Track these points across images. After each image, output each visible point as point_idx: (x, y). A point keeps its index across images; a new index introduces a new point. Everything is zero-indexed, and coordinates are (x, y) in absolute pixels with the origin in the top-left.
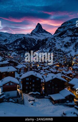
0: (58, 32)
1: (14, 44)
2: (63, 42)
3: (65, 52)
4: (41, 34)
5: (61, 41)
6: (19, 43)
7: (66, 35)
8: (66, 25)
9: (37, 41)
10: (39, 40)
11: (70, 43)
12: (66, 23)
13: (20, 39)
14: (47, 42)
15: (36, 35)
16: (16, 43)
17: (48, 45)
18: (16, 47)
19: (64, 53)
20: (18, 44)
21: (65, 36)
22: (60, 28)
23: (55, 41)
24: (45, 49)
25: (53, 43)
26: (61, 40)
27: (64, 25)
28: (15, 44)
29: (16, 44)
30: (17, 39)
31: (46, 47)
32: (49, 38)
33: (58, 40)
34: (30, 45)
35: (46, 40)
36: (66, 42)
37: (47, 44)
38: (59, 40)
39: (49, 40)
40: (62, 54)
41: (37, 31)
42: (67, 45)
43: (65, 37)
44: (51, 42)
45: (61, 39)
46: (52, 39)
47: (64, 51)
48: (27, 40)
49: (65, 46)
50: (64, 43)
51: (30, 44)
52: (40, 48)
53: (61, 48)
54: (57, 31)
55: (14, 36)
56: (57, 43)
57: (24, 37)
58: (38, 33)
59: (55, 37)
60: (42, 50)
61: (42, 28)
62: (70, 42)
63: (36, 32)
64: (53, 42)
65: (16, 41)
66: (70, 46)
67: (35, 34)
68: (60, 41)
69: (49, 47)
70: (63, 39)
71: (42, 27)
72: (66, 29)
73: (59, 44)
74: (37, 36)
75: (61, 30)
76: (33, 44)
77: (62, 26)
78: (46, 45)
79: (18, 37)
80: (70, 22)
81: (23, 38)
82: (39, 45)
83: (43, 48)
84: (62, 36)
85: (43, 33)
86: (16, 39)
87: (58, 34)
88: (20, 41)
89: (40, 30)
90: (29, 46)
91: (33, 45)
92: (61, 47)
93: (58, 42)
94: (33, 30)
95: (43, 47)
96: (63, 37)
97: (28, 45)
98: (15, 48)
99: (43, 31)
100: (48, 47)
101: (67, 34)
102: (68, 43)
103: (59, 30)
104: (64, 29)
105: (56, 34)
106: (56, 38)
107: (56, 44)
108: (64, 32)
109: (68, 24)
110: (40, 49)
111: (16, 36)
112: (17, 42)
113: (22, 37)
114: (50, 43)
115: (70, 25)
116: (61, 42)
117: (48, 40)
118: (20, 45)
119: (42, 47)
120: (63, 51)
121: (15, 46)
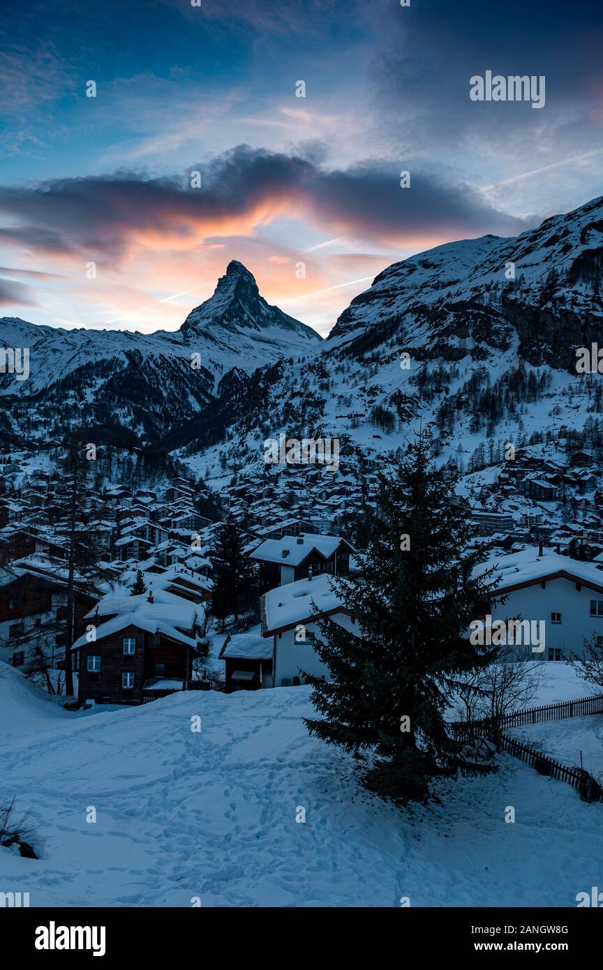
0: (351, 329)
1: (59, 402)
2: (373, 391)
3: (372, 457)
4: (253, 331)
5: (362, 384)
6: (96, 393)
7: (396, 348)
8: (404, 284)
9: (218, 378)
10: (231, 373)
11: (412, 400)
12: (404, 271)
13: (103, 367)
14: (276, 390)
15: (212, 339)
16: (72, 392)
17: (280, 408)
18: (73, 422)
19: (365, 462)
20: (90, 398)
21: (389, 352)
22: (363, 299)
23: (324, 387)
24: (257, 437)
25: (310, 395)
26: (364, 377)
27: (392, 281)
28: (66, 397)
29: (71, 402)
30: (84, 363)
31: (268, 423)
32: (291, 361)
33: (346, 376)
34: (169, 406)
35: (273, 374)
36: (391, 391)
37: (275, 405)
38: (354, 376)
39: (292, 380)
40: (353, 471)
41: (223, 317)
42: (393, 409)
43: (387, 362)
44: (297, 388)
45: (363, 370)
46: (311, 368)
47: (370, 450)
48: (153, 371)
49: (382, 419)
50: (379, 400)
51: (171, 399)
52: (230, 430)
53: (350, 432)
54: (346, 316)
55: (66, 347)
56: (335, 401)
57: (128, 354)
58: (233, 330)
59: (327, 354)
60: (242, 443)
61: (261, 294)
62: (411, 390)
63: (218, 321)
64: (312, 388)
65: (77, 380)
66: (410, 416)
67: (207, 336)
68: (356, 383)
69: (284, 422)
70: (375, 372)
71: (256, 289)
72: (399, 306)
73: (348, 403)
74: (224, 347)
75: (372, 314)
76: (191, 399)
77: (379, 287)
78: (266, 407)
79: (87, 353)
80: (426, 265)
81: (123, 357)
82: (231, 406)
83: (250, 428)
84: (368, 355)
85: (265, 325)
86: (74, 366)
87: (351, 336)
88: (100, 382)
89: (246, 308)
90: (165, 410)
91: (189, 406)
92: (355, 426)
93: (342, 389)
94: (199, 309)
95: (249, 419)
96: (375, 359)
97: (158, 409)
98: (66, 429)
99: (264, 311)
100: (279, 425)
101: (400, 342)
102: (398, 398)
103: (357, 312)
104: (388, 310)
105: (338, 341)
106: (330, 366)
107: (331, 407)
108: (382, 324)
109: (415, 274)
110: (231, 437)
111: (74, 346)
112: (80, 382)
113: (116, 352)
114: (294, 395)
115: (424, 285)
116: (363, 389)
117: (286, 374)
118: (101, 409)
119: (241, 425)
120: (359, 452)
121: (68, 413)
